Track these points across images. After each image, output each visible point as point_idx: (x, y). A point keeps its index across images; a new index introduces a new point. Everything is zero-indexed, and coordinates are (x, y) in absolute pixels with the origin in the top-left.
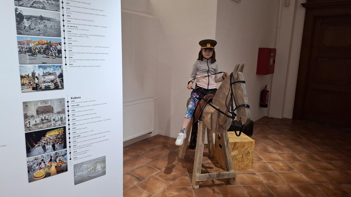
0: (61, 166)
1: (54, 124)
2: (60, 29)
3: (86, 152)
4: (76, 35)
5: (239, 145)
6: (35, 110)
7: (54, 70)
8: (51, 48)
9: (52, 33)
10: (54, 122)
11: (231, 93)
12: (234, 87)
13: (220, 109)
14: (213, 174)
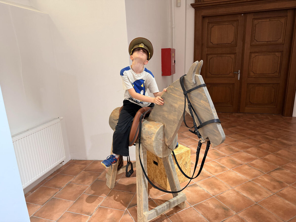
11: (188, 105)
12: (189, 96)
13: (165, 126)
14: (163, 206)
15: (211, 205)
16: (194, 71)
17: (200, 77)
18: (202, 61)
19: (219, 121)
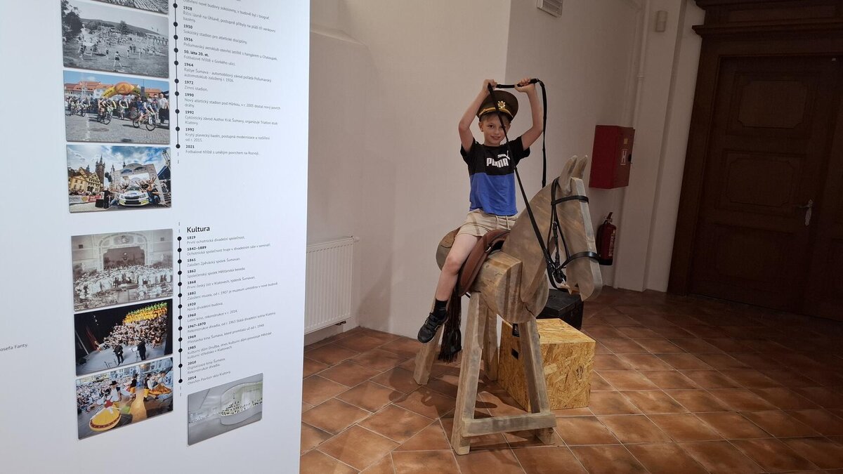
0: (157, 398)
1: (145, 293)
2: (167, 58)
3: (218, 363)
4: (204, 75)
5: (559, 351)
6: (100, 257)
7: (150, 160)
8: (145, 104)
9: (147, 66)
10: (145, 289)
13: (524, 265)
14: (502, 419)
17: (580, 182)
19: (596, 257)
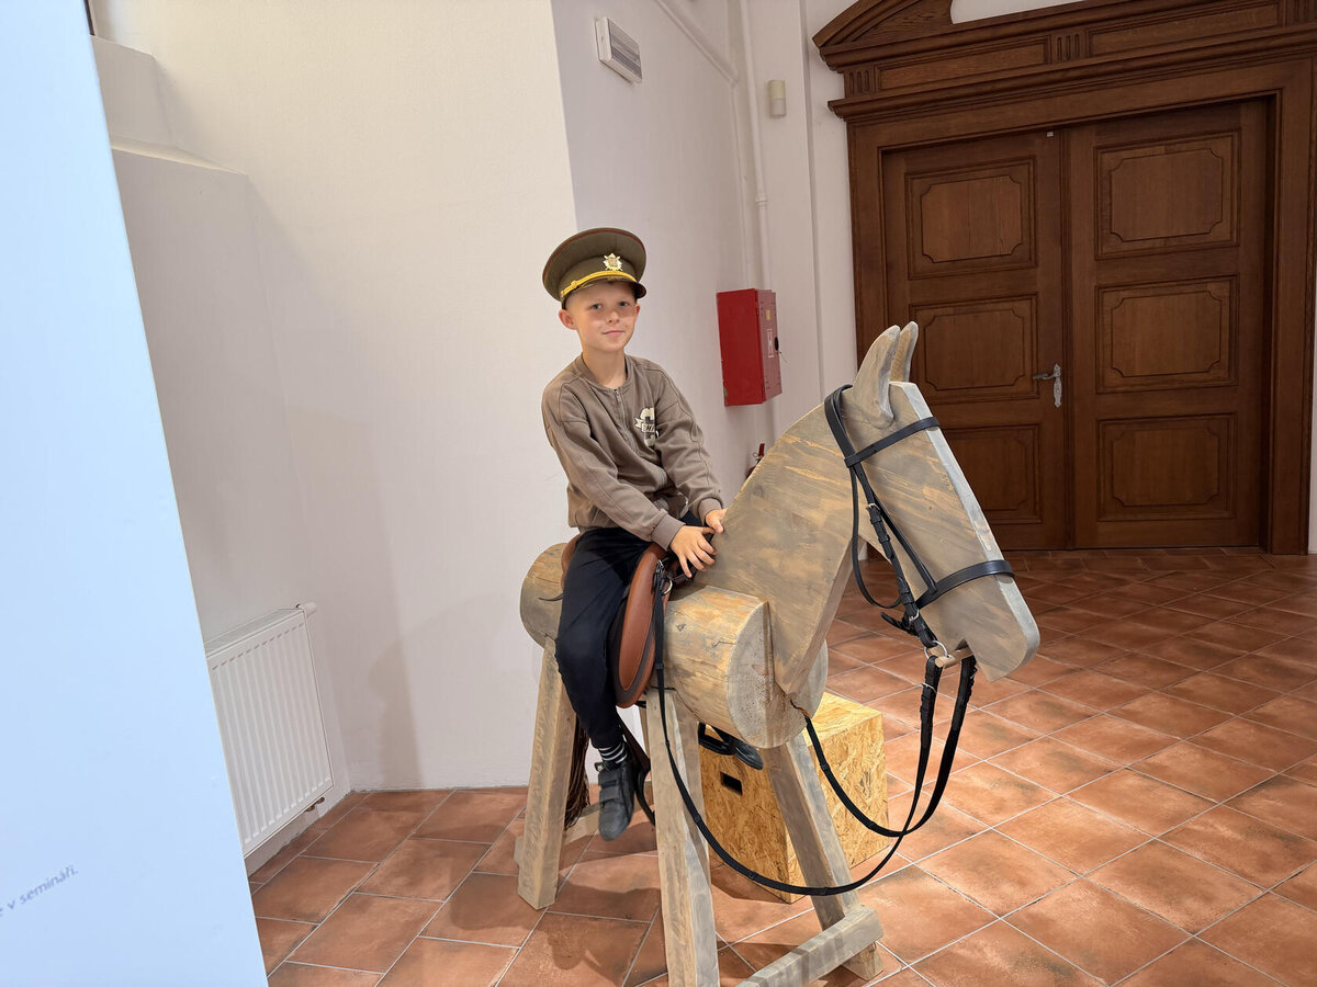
11: (868, 509)
12: (868, 470)
13: (773, 607)
14: (782, 968)
15: (993, 957)
16: (885, 369)
17: (911, 391)
18: (913, 326)
19: (1004, 571)
